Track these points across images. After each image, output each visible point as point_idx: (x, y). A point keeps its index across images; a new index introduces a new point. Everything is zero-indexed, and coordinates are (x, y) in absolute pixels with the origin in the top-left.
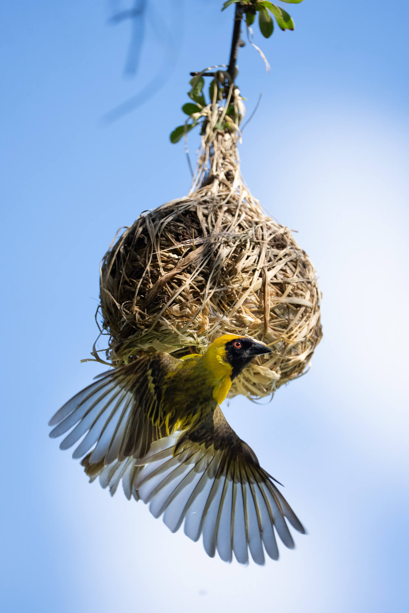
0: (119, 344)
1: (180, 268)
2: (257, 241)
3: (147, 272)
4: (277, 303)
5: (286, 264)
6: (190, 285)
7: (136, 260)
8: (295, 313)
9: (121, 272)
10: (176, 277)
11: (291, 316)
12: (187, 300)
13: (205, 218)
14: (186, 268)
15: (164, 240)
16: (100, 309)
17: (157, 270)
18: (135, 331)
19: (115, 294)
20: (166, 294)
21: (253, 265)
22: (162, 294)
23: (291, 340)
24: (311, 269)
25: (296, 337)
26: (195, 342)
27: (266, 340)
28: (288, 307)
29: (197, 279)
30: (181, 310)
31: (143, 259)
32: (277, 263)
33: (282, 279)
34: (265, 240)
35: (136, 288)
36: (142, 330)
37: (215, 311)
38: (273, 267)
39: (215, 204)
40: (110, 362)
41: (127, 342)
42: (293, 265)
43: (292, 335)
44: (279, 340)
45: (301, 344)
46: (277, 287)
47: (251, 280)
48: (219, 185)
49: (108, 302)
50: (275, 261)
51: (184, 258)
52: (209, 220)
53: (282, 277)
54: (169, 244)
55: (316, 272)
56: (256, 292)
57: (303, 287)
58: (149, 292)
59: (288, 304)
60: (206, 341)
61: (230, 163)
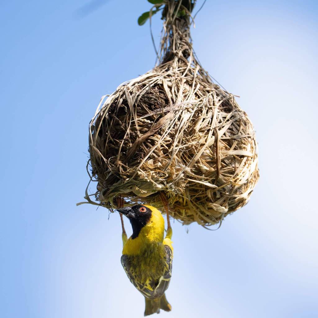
0: (106, 189)
1: (153, 131)
2: (210, 107)
3: (128, 134)
4: (226, 155)
5: (232, 124)
6: (161, 144)
7: (118, 124)
8: (240, 162)
9: (107, 133)
10: (150, 138)
11: (237, 165)
12: (159, 156)
13: (169, 89)
14: (158, 131)
15: (140, 109)
16: (90, 161)
17: (135, 132)
18: (119, 180)
19: (102, 150)
20: (142, 152)
21: (207, 126)
22: (139, 151)
23: (236, 183)
24: (250, 126)
25: (240, 180)
26: (165, 188)
27: (217, 183)
28: (234, 157)
29: (166, 139)
30: (154, 164)
31: (124, 124)
32: (225, 123)
33: (229, 136)
34: (216, 106)
35: (119, 147)
36: (125, 179)
37: (179, 163)
38: (223, 127)
39: (176, 77)
40: (98, 202)
41: (112, 188)
42: (237, 124)
43: (238, 179)
44: (228, 184)
45: (244, 186)
46: (226, 142)
47: (206, 137)
48: (179, 61)
49: (97, 156)
50: (224, 122)
51: (156, 123)
52: (173, 91)
53: (229, 134)
54: (144, 112)
55: (253, 127)
56: (210, 147)
57: (245, 142)
58: (129, 150)
59: (235, 156)
60: (173, 186)
61: (185, 43)
